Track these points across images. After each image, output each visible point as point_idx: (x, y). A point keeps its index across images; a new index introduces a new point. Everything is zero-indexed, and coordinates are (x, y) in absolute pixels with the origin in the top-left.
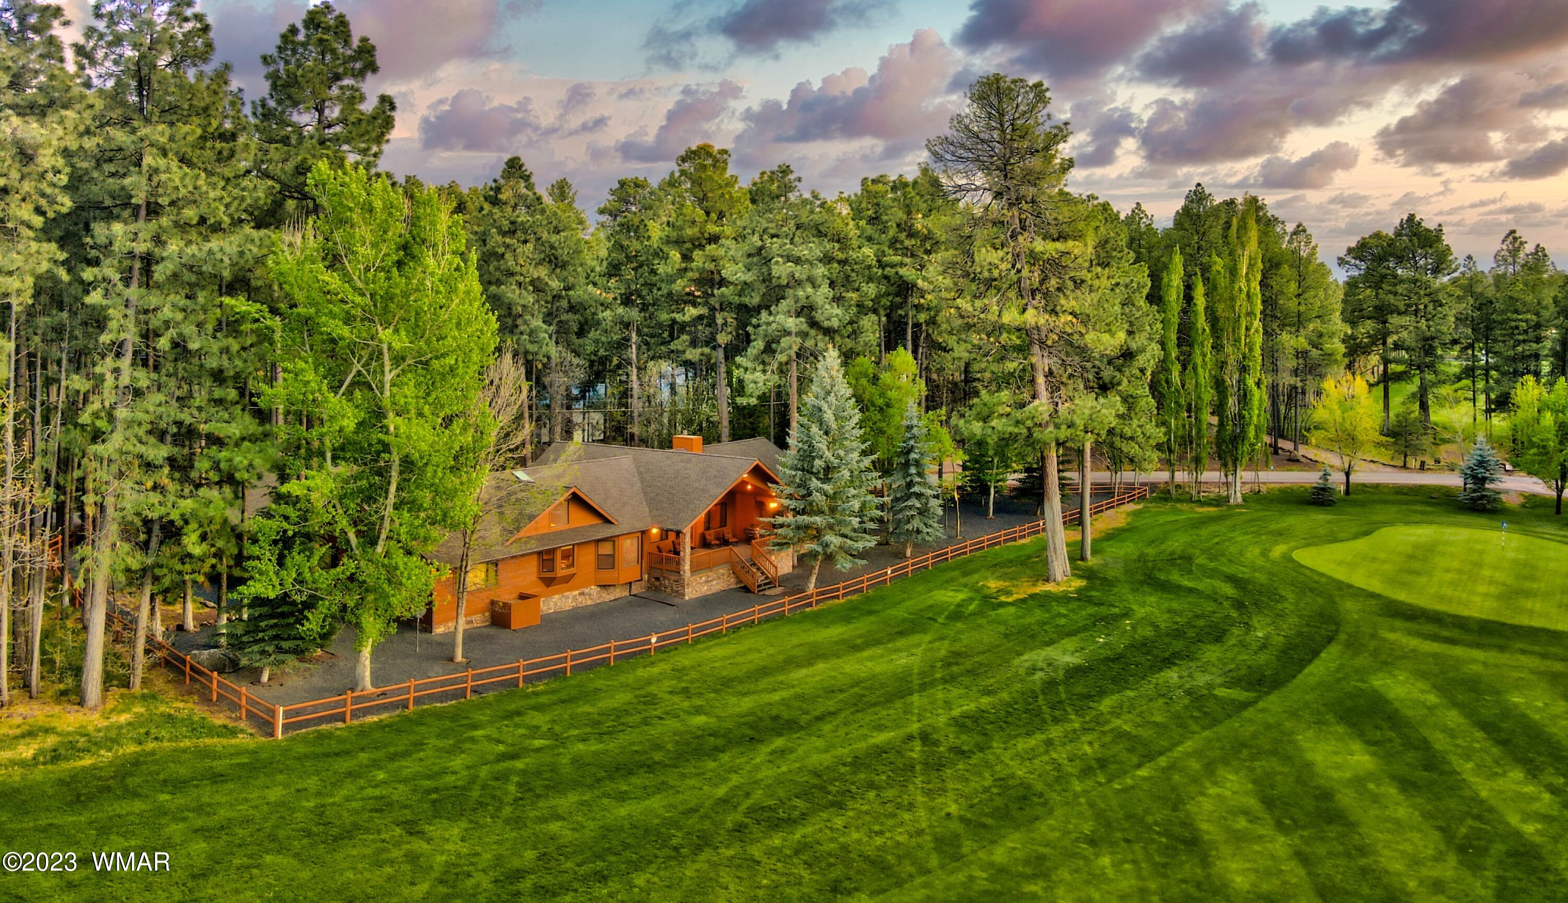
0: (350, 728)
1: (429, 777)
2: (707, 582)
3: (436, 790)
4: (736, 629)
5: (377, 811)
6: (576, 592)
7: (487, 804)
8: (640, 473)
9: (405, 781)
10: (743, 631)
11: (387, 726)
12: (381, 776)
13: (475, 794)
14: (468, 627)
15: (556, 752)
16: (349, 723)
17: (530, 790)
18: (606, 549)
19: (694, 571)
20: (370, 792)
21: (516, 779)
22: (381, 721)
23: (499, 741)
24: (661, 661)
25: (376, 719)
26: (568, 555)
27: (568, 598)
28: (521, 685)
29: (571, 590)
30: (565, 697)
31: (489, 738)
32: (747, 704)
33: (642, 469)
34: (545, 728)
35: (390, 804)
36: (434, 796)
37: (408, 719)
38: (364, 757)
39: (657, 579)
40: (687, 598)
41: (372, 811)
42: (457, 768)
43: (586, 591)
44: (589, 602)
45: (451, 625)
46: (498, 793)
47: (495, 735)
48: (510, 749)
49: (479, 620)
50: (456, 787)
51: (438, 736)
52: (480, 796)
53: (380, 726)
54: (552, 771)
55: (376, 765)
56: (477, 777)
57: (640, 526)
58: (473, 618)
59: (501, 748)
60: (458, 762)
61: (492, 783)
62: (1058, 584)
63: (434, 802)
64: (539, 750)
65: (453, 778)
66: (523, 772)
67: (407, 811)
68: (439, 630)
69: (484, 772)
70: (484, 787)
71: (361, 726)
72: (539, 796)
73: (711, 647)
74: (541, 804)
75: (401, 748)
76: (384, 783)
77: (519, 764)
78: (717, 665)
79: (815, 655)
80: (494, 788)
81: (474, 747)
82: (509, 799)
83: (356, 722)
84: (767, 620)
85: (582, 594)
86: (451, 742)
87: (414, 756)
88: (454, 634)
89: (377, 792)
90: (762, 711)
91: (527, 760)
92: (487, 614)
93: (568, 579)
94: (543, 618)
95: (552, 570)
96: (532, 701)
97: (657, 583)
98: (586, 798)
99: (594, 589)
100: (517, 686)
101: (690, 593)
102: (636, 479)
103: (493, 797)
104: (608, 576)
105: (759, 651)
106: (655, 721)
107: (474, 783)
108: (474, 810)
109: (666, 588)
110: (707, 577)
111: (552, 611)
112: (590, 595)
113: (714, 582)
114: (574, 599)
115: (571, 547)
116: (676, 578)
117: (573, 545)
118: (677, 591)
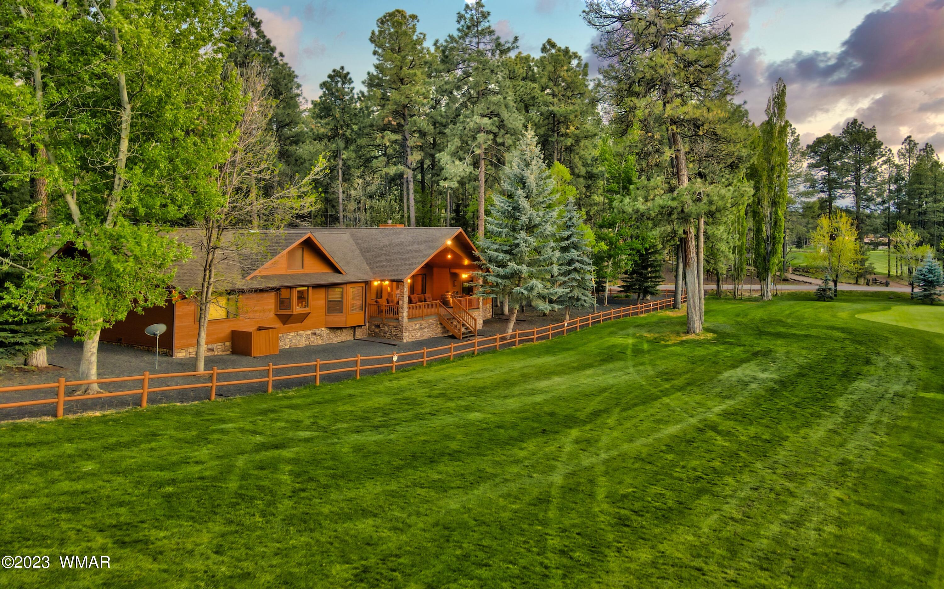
0: (61, 423)
1: (161, 468)
2: (421, 329)
3: (173, 482)
4: (461, 357)
5: (69, 510)
6: (309, 332)
7: (253, 498)
8: (357, 244)
9: (125, 472)
11: (110, 420)
12: (89, 466)
13: (233, 485)
14: (209, 354)
15: (329, 441)
16: (61, 418)
17: (311, 479)
18: (335, 294)
19: (410, 318)
20: (66, 485)
21: (289, 468)
22: (104, 416)
23: (254, 433)
24: (404, 377)
25: (98, 414)
26: (302, 297)
27: (302, 336)
28: (270, 390)
29: (305, 329)
30: (322, 400)
31: (242, 430)
32: (512, 403)
33: (359, 241)
34: (307, 422)
35: (95, 502)
36: (170, 489)
37: (140, 415)
38: (69, 448)
39: (377, 326)
40: (405, 341)
41: (60, 510)
42: (203, 458)
43: (318, 332)
44: (320, 342)
45: (192, 350)
46: (266, 483)
47: (249, 427)
48: (271, 439)
49: (220, 349)
50: (202, 478)
51: (176, 429)
52: (241, 487)
53: (103, 420)
54: (333, 459)
55: (86, 455)
56: (233, 466)
57: (364, 278)
58: (214, 346)
59: (259, 438)
60: (203, 453)
61: (256, 472)
62: (698, 335)
63: (168, 497)
64: (307, 440)
65: (198, 468)
66: (295, 461)
67: (122, 510)
68: (180, 355)
69: (241, 462)
70: (244, 477)
71: (77, 420)
72: (326, 487)
74: (334, 495)
75: (126, 438)
76: (92, 474)
77: (287, 453)
78: (460, 379)
79: (547, 374)
80: (259, 478)
81: (225, 438)
82: (286, 490)
83: (71, 417)
84: (483, 352)
85: (314, 334)
86: (194, 433)
87: (142, 446)
88: (196, 359)
89: (79, 486)
90: (534, 409)
91: (296, 449)
92: (228, 344)
93: (302, 318)
94: (281, 351)
95: (288, 307)
96: (286, 402)
97: (377, 330)
98: (393, 487)
99: (324, 331)
100: (266, 391)
101: (407, 337)
102: (355, 247)
103: (260, 488)
104: (337, 319)
105: (492, 371)
106: (428, 416)
107: (229, 472)
108: (234, 505)
109: (385, 333)
110: (421, 324)
111: (288, 347)
112: (321, 336)
113: (426, 330)
114: (308, 338)
115: (306, 288)
116: (395, 324)
117: (308, 286)
118: (396, 336)
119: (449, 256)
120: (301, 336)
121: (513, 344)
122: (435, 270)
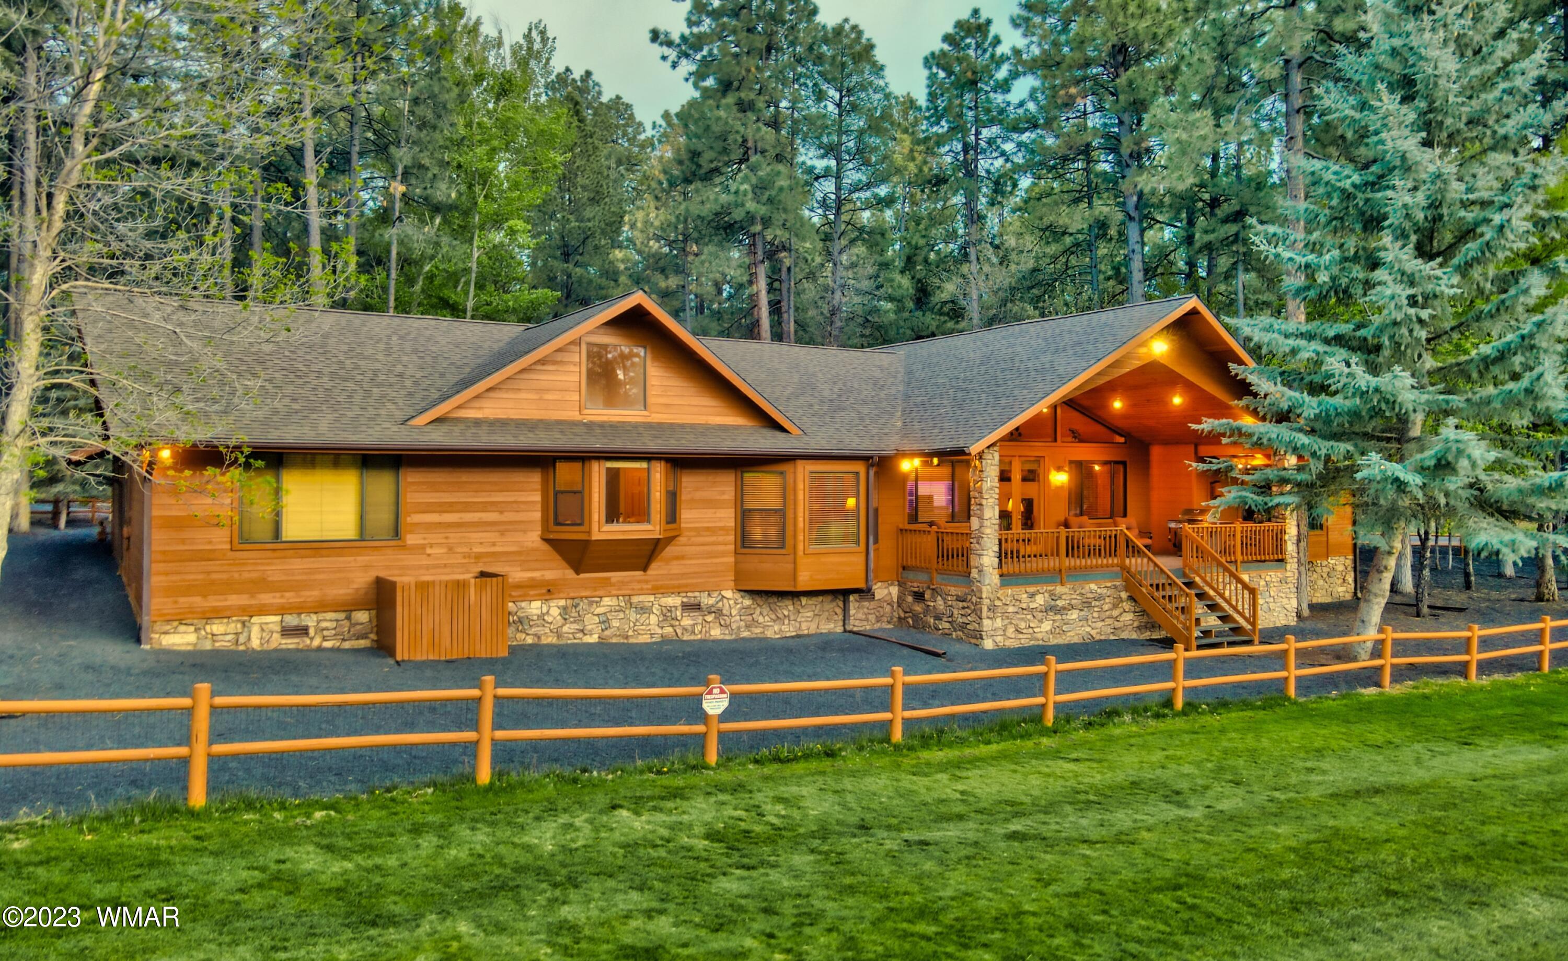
2: (1050, 609)
6: (674, 601)
10: (1125, 726)
14: (290, 643)
18: (762, 490)
19: (1010, 575)
39: (915, 596)
40: (986, 643)
43: (706, 600)
44: (716, 633)
45: (224, 628)
49: (330, 632)
57: (870, 446)
68: (171, 639)
73: (974, 762)
85: (692, 607)
92: (362, 616)
93: (641, 555)
95: (580, 519)
97: (918, 608)
99: (730, 600)
101: (999, 633)
104: (770, 567)
105: (1174, 797)
109: (938, 618)
110: (1054, 596)
111: (593, 639)
112: (719, 613)
113: (1074, 615)
114: (667, 615)
115: (644, 465)
116: (960, 591)
117: (648, 457)
118: (963, 627)
119: (1177, 400)
120: (644, 610)
121: (1372, 677)
122: (1156, 452)
